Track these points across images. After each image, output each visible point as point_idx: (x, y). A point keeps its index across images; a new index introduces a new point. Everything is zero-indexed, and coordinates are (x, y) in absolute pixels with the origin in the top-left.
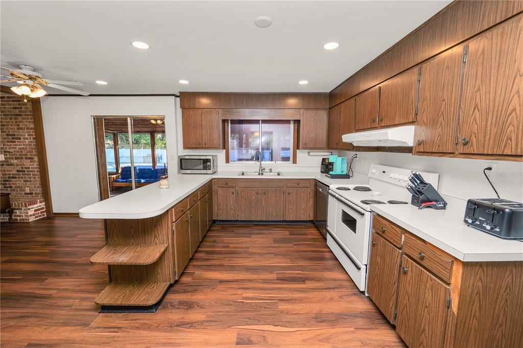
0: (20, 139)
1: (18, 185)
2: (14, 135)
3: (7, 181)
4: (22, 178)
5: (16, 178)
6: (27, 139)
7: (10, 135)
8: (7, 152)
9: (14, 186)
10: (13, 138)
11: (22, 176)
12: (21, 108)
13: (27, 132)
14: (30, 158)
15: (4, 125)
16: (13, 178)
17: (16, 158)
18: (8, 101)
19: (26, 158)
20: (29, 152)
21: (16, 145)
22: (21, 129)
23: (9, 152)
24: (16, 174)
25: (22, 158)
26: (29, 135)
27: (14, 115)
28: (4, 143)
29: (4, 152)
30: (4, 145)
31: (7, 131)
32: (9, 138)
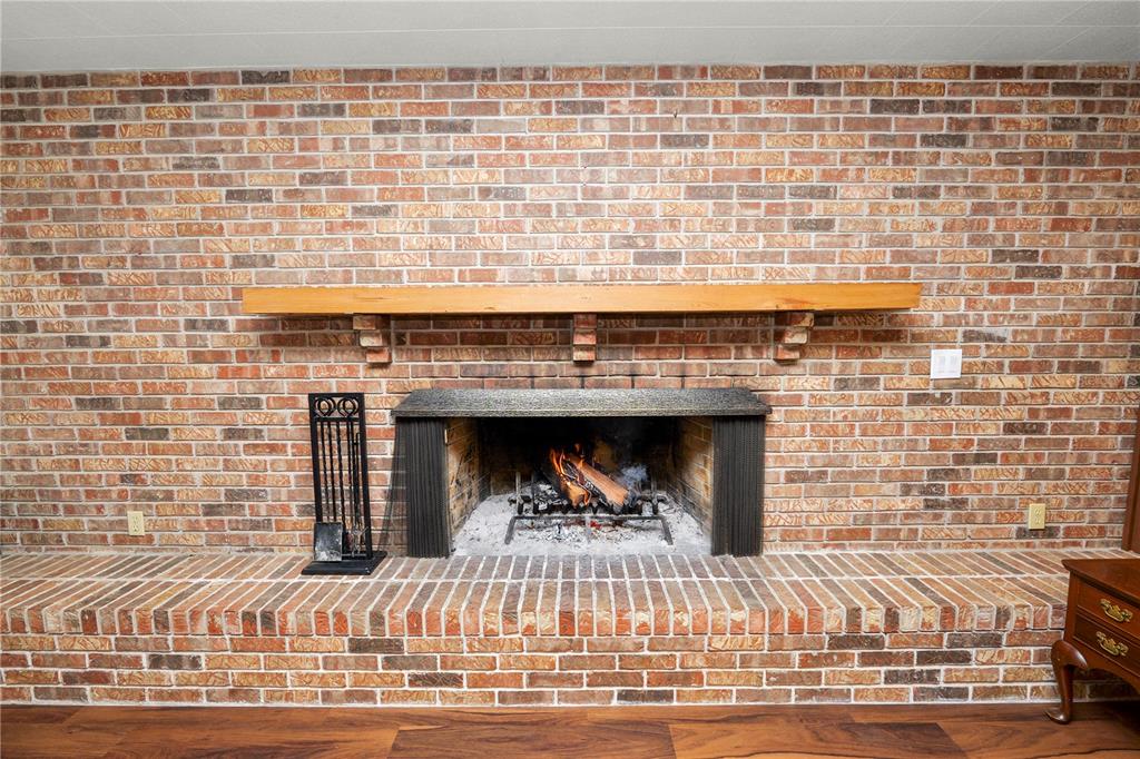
0: (1055, 273)
1: (995, 494)
2: (1033, 255)
3: (948, 473)
4: (1022, 459)
5: (992, 459)
6: (1089, 273)
7: (1014, 256)
8: (979, 336)
9: (974, 499)
10: (1022, 272)
11: (1022, 449)
12: (1092, 124)
13: (1099, 239)
14: (1081, 367)
15: (989, 209)
16: (978, 459)
17: (1019, 368)
18: (1032, 90)
19: (1064, 368)
20: (1085, 336)
21: (1031, 303)
22: (1071, 225)
23: (989, 338)
24: (997, 444)
25: (1044, 367)
26: (1102, 256)
27: (1053, 157)
28: (975, 295)
29: (968, 336)
30: (971, 304)
31: (999, 234)
32: (1004, 272)
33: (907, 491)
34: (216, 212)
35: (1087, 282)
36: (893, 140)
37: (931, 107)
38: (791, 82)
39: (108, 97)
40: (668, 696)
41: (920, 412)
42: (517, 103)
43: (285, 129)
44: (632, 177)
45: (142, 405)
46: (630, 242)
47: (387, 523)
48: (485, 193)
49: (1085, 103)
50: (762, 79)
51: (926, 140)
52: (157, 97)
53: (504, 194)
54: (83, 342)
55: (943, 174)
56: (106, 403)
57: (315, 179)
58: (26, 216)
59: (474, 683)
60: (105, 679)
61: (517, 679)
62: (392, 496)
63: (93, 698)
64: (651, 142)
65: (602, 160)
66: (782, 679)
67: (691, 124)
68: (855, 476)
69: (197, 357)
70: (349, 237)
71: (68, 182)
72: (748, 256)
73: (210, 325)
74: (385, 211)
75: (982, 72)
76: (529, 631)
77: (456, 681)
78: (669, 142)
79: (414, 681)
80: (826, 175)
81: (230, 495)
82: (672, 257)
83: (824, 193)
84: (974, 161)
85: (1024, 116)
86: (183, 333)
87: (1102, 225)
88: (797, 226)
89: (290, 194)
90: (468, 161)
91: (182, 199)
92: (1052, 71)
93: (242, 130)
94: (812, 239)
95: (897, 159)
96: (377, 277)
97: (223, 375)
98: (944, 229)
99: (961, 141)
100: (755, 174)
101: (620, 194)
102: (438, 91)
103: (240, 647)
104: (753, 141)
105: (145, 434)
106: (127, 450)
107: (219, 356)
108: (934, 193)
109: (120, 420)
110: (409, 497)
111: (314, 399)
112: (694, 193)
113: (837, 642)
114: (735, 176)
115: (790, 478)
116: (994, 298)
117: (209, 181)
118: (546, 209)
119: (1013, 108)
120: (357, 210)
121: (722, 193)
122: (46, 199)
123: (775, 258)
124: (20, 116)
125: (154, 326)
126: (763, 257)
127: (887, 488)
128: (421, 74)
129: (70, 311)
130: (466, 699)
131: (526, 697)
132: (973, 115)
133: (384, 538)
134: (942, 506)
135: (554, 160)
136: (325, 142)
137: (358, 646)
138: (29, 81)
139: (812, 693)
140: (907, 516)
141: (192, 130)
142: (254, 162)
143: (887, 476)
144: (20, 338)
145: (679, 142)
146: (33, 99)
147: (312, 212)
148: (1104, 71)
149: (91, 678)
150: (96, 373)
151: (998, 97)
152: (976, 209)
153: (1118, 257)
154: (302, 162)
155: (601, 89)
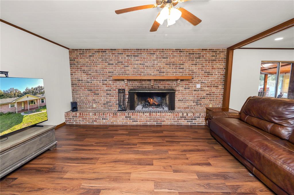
0: (212, 75)
1: (205, 103)
2: (209, 72)
3: (199, 100)
4: (209, 98)
5: (205, 98)
6: (217, 75)
7: (207, 72)
8: (203, 83)
9: (203, 103)
10: (208, 74)
12: (216, 56)
13: (218, 71)
14: (216, 87)
15: (204, 66)
16: (203, 98)
17: (208, 87)
18: (209, 52)
19: (214, 87)
20: (216, 83)
21: (209, 78)
22: (214, 68)
23: (204, 83)
24: (205, 96)
25: (211, 87)
26: (218, 72)
27: (212, 60)
28: (202, 77)
29: (201, 83)
30: (201, 78)
31: (205, 70)
32: (205, 74)
33: (194, 102)
34: (107, 66)
35: (216, 76)
36: (191, 58)
37: (196, 54)
38: (178, 51)
39: (93, 52)
40: (162, 123)
41: (195, 92)
42: (144, 53)
43: (115, 56)
44: (158, 62)
45: (96, 90)
46: (158, 70)
47: (127, 106)
48: (140, 64)
49: (215, 53)
50: (175, 50)
51: (195, 58)
52: (99, 52)
53: (143, 64)
54: (89, 82)
55: (198, 62)
56: (91, 90)
57: (119, 62)
58: (82, 66)
59: (139, 121)
60: (96, 121)
61: (144, 121)
62: (128, 102)
63: (95, 123)
64: (161, 58)
65: (155, 60)
66: (175, 121)
67: (166, 56)
68: (187, 100)
69: (103, 84)
70: (123, 69)
71: (88, 62)
72: (173, 72)
73: (105, 80)
74: (128, 66)
75: (202, 50)
76: (146, 115)
77: (137, 121)
78: (163, 58)
79: (132, 121)
80: (183, 62)
81: (107, 102)
82: (164, 72)
83: (183, 64)
84: (202, 60)
85: (208, 55)
86: (101, 81)
87: (218, 69)
88: (179, 68)
89: (116, 64)
90: (138, 60)
91: (102, 64)
92: (211, 50)
93: (110, 56)
94: (181, 70)
95: (192, 60)
96: (127, 74)
97: (106, 86)
98: (198, 69)
99: (200, 58)
100: (174, 62)
101: (157, 64)
102: (135, 52)
103: (112, 117)
104: (174, 58)
105: (96, 94)
106: (94, 96)
107: (106, 84)
108: (197, 64)
109: (93, 92)
110: (130, 102)
111: (119, 90)
112: (166, 64)
113: (181, 117)
114: (171, 62)
115: (179, 100)
116: (204, 78)
117: (106, 62)
118: (148, 66)
119: (206, 54)
120: (124, 66)
121: (170, 64)
122: (85, 64)
123: (177, 72)
124: (82, 54)
125: (98, 80)
126: (175, 72)
127: (191, 102)
128: (133, 50)
129: (87, 78)
130: (139, 123)
131: (145, 123)
132: (201, 55)
133: (127, 108)
134: (198, 104)
135: (149, 60)
136: (120, 57)
137: (126, 117)
138: (83, 50)
139: (178, 123)
140: (194, 106)
141: (104, 56)
142: (111, 60)
143: (191, 100)
144: (80, 82)
145: (165, 58)
146: (84, 52)
147: (118, 66)
148: (218, 50)
149: (95, 121)
150: (90, 86)
151: (204, 53)
152: (202, 67)
153: (220, 73)
154: (117, 60)
155: (155, 52)
